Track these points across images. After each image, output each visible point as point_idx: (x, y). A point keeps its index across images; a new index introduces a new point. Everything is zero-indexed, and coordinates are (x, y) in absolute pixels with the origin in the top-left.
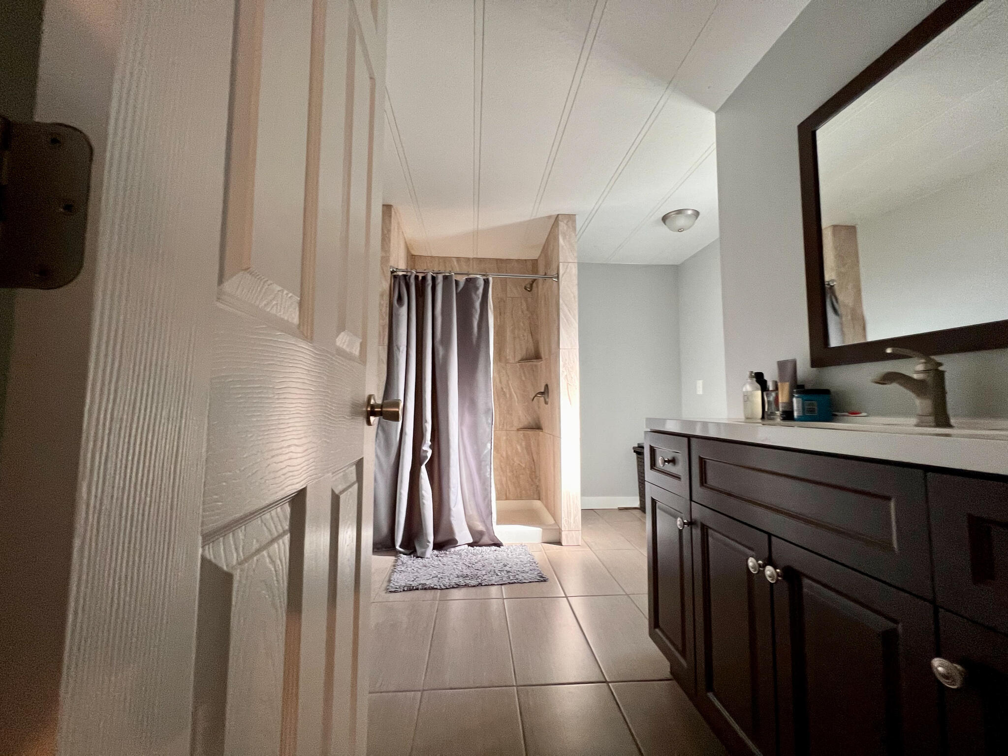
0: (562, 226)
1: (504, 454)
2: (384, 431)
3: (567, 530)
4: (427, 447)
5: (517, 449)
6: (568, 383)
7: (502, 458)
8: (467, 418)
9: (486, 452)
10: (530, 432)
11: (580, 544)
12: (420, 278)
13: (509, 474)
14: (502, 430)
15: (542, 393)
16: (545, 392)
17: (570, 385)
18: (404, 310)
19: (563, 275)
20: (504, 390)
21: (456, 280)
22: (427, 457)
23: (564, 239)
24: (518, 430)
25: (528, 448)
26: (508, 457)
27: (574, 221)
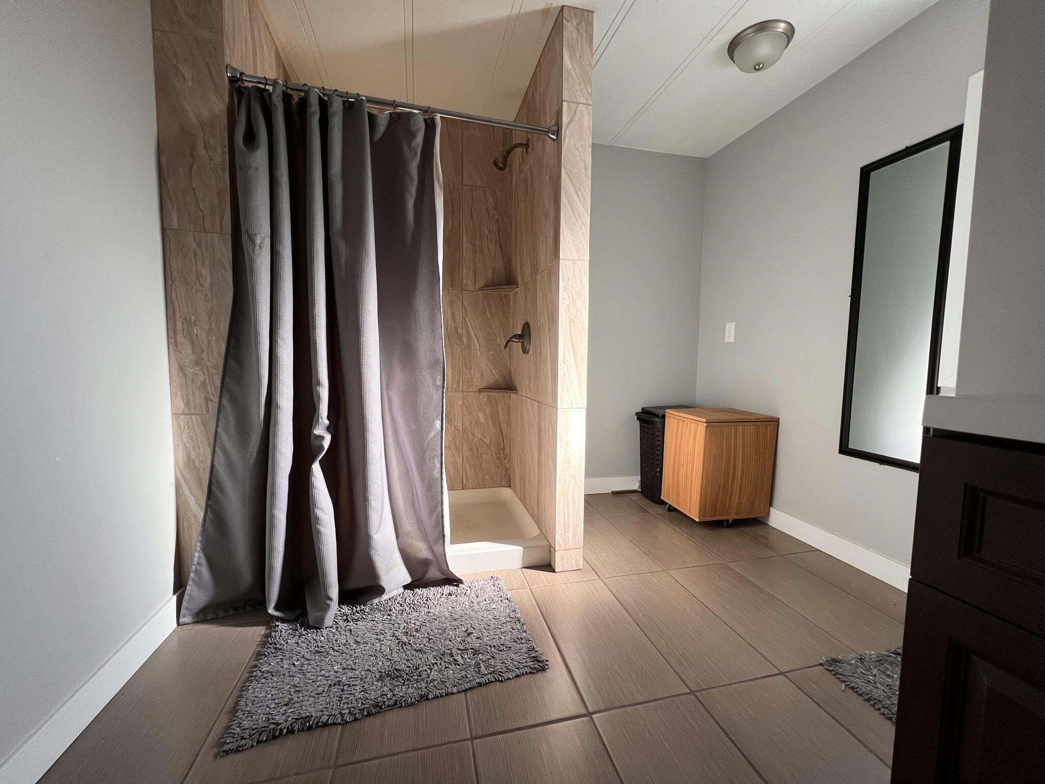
0: (570, 29)
1: (460, 427)
2: (234, 400)
3: (563, 548)
4: (322, 430)
5: (478, 417)
6: (570, 319)
7: (456, 431)
8: (399, 377)
9: (433, 434)
10: (496, 394)
11: (581, 568)
12: (296, 99)
13: (466, 453)
14: (456, 391)
15: (520, 337)
16: (525, 335)
17: (574, 322)
18: (261, 156)
19: (568, 125)
20: (460, 331)
21: (368, 113)
22: (323, 448)
23: (571, 58)
24: (480, 391)
25: (494, 417)
26: (464, 430)
27: (590, 24)
